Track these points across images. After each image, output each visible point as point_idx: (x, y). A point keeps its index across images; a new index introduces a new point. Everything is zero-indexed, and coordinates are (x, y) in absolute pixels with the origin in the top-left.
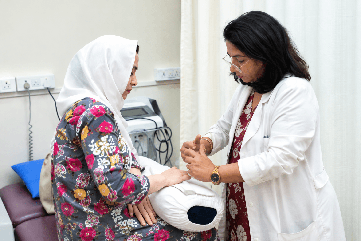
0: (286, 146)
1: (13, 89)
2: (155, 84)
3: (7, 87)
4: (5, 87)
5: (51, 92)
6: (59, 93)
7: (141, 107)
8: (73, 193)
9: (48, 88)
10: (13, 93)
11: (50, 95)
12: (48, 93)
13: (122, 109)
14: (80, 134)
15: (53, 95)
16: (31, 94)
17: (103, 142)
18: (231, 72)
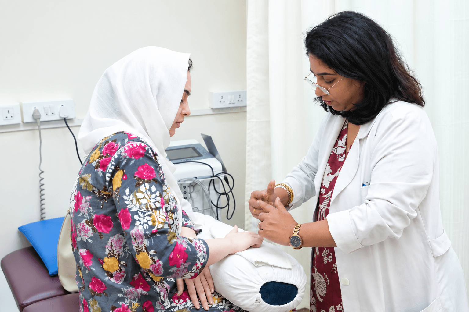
0: (393, 197)
1: (17, 120)
2: (211, 112)
3: (9, 117)
4: (7, 117)
5: (69, 125)
6: (80, 126)
7: (192, 146)
8: (102, 263)
9: (65, 118)
10: (17, 125)
11: (67, 128)
12: (66, 125)
13: (169, 147)
14: (111, 182)
15: (71, 128)
16: (41, 127)
17: (142, 192)
18: (316, 96)
